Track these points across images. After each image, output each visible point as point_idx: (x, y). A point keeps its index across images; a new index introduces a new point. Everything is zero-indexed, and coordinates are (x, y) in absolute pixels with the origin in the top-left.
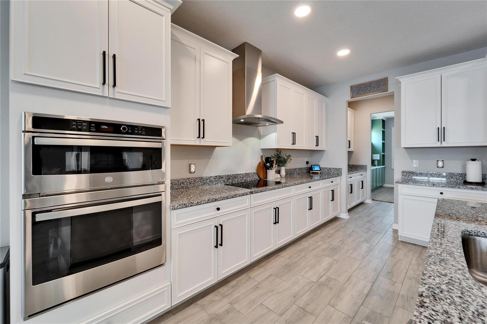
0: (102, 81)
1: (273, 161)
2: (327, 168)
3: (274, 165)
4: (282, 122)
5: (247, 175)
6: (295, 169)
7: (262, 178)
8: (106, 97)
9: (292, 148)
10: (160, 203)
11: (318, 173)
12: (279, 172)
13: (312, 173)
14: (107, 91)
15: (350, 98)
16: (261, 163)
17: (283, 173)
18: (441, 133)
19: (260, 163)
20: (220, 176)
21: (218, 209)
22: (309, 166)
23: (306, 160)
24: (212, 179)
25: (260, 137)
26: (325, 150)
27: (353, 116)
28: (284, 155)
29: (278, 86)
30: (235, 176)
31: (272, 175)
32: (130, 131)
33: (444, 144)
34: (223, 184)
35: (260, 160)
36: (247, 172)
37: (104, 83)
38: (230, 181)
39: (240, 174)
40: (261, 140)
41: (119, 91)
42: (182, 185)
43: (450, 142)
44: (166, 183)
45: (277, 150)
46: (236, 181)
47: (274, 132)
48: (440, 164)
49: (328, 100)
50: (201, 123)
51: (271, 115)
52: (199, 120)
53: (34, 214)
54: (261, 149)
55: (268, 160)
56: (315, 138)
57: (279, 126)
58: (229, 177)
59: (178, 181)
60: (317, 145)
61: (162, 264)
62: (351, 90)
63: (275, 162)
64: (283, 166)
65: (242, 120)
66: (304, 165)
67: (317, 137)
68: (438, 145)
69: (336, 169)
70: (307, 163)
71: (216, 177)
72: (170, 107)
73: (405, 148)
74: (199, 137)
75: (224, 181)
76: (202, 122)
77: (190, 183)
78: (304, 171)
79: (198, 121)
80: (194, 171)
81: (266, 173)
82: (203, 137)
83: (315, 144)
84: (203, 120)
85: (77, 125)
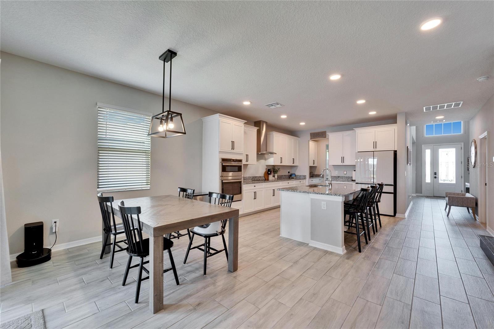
1: (271, 171)
2: (299, 175)
3: (272, 173)
4: (276, 154)
5: (260, 177)
10: (241, 182)
12: (274, 176)
17: (276, 177)
18: (343, 159)
19: (265, 172)
20: (250, 177)
22: (290, 174)
23: (288, 171)
24: (247, 178)
25: (266, 159)
26: (298, 166)
28: (276, 168)
30: (256, 177)
31: (271, 177)
33: (344, 164)
34: (251, 180)
35: (265, 171)
38: (254, 179)
40: (266, 161)
43: (346, 163)
45: (273, 166)
46: (256, 179)
47: (272, 157)
48: (345, 173)
51: (271, 151)
53: (222, 181)
55: (269, 170)
56: (292, 160)
57: (274, 155)
58: (253, 177)
60: (293, 163)
63: (272, 171)
64: (276, 173)
66: (287, 174)
67: (293, 159)
68: (342, 164)
69: (303, 176)
70: (289, 172)
73: (333, 165)
78: (287, 177)
83: (292, 163)
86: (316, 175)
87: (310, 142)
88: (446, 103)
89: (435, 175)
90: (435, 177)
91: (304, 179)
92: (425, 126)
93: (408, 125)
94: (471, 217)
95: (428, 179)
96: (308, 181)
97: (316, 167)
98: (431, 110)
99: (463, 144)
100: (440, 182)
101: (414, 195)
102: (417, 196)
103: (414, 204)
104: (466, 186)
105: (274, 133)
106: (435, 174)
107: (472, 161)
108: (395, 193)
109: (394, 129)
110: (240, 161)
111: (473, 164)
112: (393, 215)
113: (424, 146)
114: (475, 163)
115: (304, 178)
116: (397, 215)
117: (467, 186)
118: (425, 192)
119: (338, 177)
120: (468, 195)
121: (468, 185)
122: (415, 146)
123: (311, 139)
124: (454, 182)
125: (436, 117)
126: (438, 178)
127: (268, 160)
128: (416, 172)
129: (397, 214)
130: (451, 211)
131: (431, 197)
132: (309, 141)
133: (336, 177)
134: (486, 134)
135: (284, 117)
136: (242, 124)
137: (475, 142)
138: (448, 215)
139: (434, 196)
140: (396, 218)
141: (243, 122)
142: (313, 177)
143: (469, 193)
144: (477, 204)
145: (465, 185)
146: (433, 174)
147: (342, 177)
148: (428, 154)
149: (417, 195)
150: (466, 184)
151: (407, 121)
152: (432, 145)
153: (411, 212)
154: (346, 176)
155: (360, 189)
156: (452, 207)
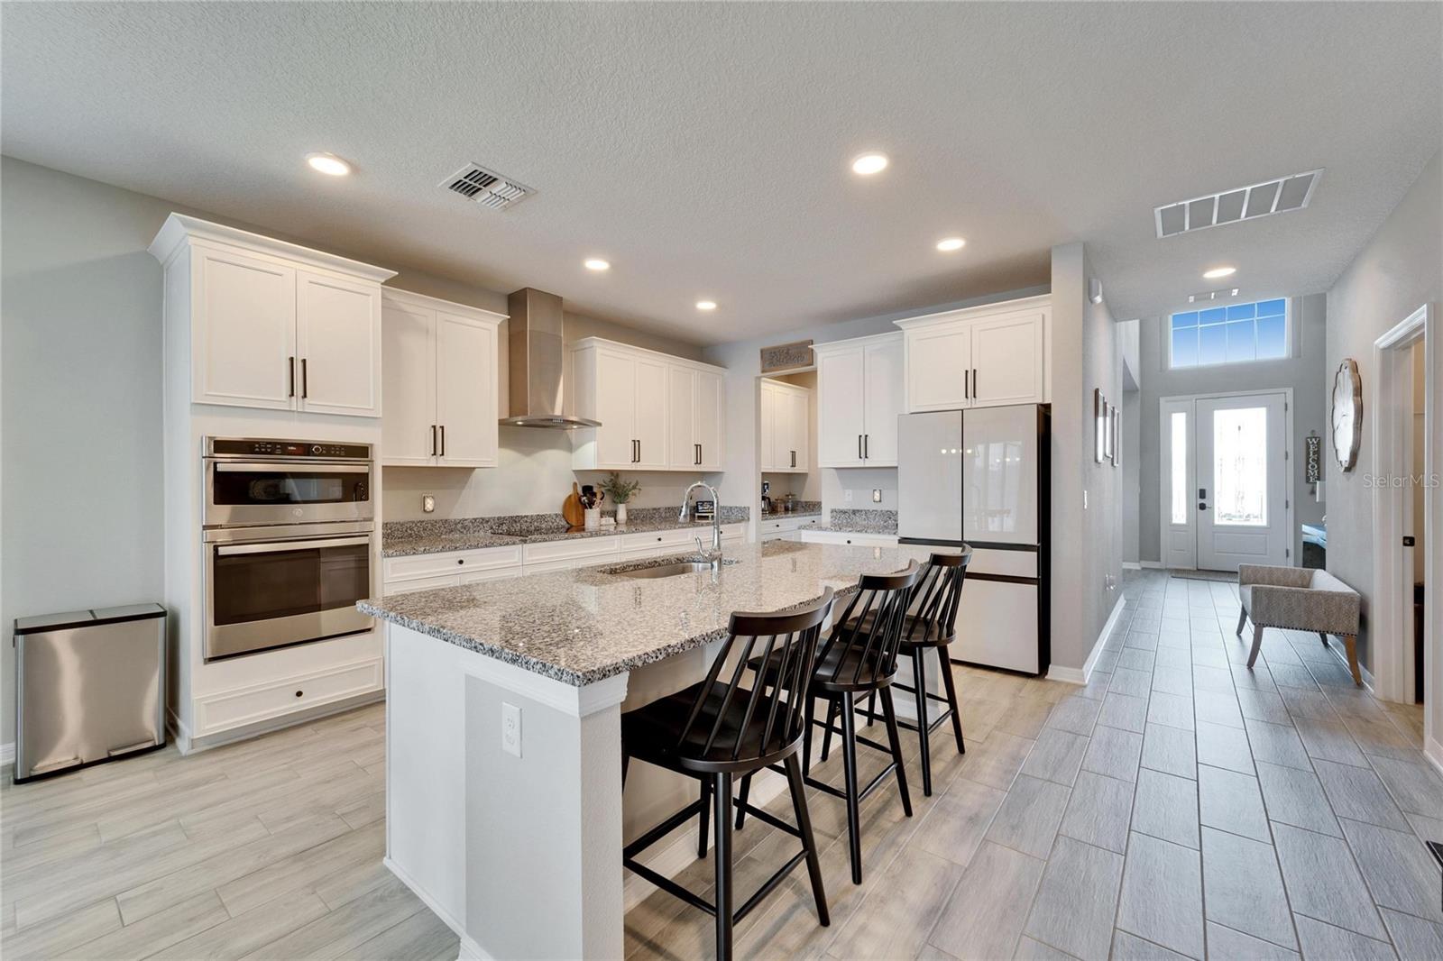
0: (289, 393)
4: (600, 424)
6: (654, 509)
7: (574, 524)
8: (293, 411)
9: (634, 469)
11: (708, 517)
13: (699, 517)
14: (296, 404)
15: (760, 371)
16: (573, 497)
19: (570, 496)
21: (461, 562)
25: (570, 448)
27: (806, 400)
29: (598, 358)
32: (324, 452)
35: (570, 491)
36: (541, 514)
37: (292, 395)
39: (527, 516)
41: (311, 402)
42: (410, 532)
44: (375, 519)
45: (611, 472)
49: (726, 373)
50: (438, 434)
52: (434, 427)
54: (574, 471)
59: (402, 525)
61: (369, 630)
62: (762, 357)
65: (520, 423)
71: (475, 519)
72: (380, 415)
74: (435, 454)
75: (492, 528)
76: (441, 430)
77: (425, 530)
79: (432, 430)
80: (431, 508)
81: (583, 515)
82: (443, 454)
84: (442, 427)
85: (260, 448)
86: (806, 502)
87: (763, 386)
88: (1248, 185)
89: (1202, 498)
90: (1202, 507)
91: (740, 521)
92: (1170, 317)
93: (1099, 299)
94: (1339, 667)
95: (1179, 511)
96: (756, 529)
97: (803, 476)
98: (1187, 227)
99: (1290, 392)
100: (1218, 521)
101: (1136, 566)
102: (1143, 569)
103: (1128, 607)
104: (1304, 536)
105: (595, 344)
106: (1202, 494)
107: (1338, 446)
108: (1043, 582)
109: (1043, 316)
110: (361, 452)
111: (1345, 456)
112: (1037, 672)
113: (1167, 401)
114: (1354, 455)
115: (739, 515)
116: (1054, 671)
117: (1305, 538)
118: (1169, 557)
119: (854, 512)
120: (1323, 581)
121: (1312, 533)
122: (1139, 402)
123: (763, 372)
124: (1263, 522)
125: (1206, 269)
126: (1212, 508)
127: (580, 450)
128: (1141, 489)
129: (1050, 666)
130: (1262, 647)
131: (1189, 571)
132: (759, 378)
133: (845, 512)
134: (1421, 315)
135: (597, 265)
136: (372, 283)
137: (1355, 368)
138: (1251, 664)
139: (1198, 570)
140: (1050, 685)
141: (379, 274)
142: (793, 510)
143: (1324, 569)
144: (1364, 621)
145: (1298, 532)
146: (1196, 494)
147: (867, 512)
148: (1178, 426)
149: (1144, 566)
150: (1305, 528)
151: (1094, 281)
152: (1189, 397)
153: (1112, 649)
154: (879, 507)
155: (928, 560)
156: (1266, 631)
